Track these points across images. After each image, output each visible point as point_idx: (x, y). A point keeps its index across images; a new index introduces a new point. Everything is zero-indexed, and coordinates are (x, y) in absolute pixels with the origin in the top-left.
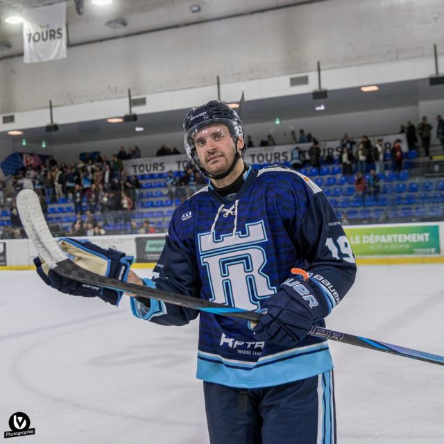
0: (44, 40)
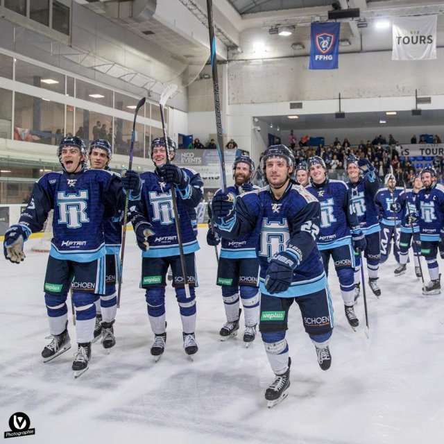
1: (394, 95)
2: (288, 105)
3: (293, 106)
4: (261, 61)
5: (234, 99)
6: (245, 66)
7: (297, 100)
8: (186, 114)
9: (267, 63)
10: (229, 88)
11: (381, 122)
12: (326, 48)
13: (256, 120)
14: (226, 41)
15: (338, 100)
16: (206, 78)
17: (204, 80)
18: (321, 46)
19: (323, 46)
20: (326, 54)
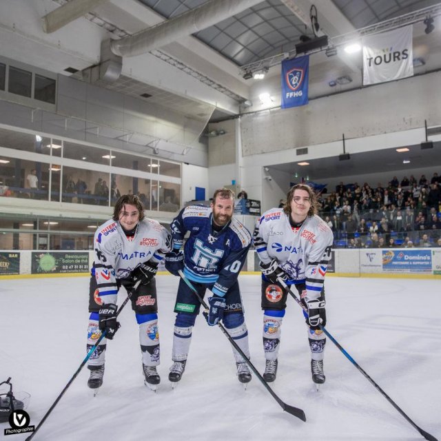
0: (386, 62)
1: (400, 130)
2: (294, 151)
3: (300, 152)
4: (268, 111)
5: (247, 151)
6: (255, 119)
7: (302, 145)
8: (206, 169)
9: (274, 112)
10: (242, 141)
11: (405, 162)
12: (296, 84)
13: (267, 169)
14: (233, 96)
15: (342, 141)
16: (222, 134)
17: (220, 136)
18: (291, 83)
19: (294, 83)
20: (296, 91)
